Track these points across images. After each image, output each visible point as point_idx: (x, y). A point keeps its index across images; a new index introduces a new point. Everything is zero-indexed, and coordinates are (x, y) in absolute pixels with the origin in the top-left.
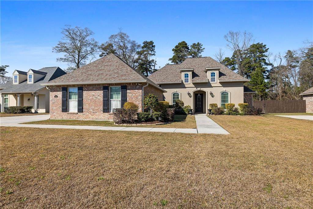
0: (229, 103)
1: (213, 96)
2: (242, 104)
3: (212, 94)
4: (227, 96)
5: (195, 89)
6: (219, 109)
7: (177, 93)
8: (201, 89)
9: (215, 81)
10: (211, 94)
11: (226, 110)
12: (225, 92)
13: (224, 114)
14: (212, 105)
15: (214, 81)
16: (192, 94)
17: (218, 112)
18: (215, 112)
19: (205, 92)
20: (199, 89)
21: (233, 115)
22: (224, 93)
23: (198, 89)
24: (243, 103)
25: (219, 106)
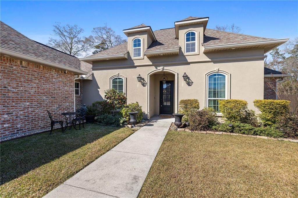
0: (227, 98)
1: (189, 84)
2: (261, 101)
3: (188, 78)
4: (221, 84)
5: (153, 70)
6: (201, 114)
7: (119, 79)
8: (165, 68)
9: (195, 51)
10: (186, 77)
11: (219, 114)
12: (218, 75)
13: (216, 130)
14: (186, 103)
15: (193, 50)
16: (147, 80)
17: (200, 124)
18: (191, 123)
19: (174, 75)
20: (160, 69)
21: (244, 133)
22: (215, 75)
23: (158, 68)
24: (262, 98)
25: (203, 105)
